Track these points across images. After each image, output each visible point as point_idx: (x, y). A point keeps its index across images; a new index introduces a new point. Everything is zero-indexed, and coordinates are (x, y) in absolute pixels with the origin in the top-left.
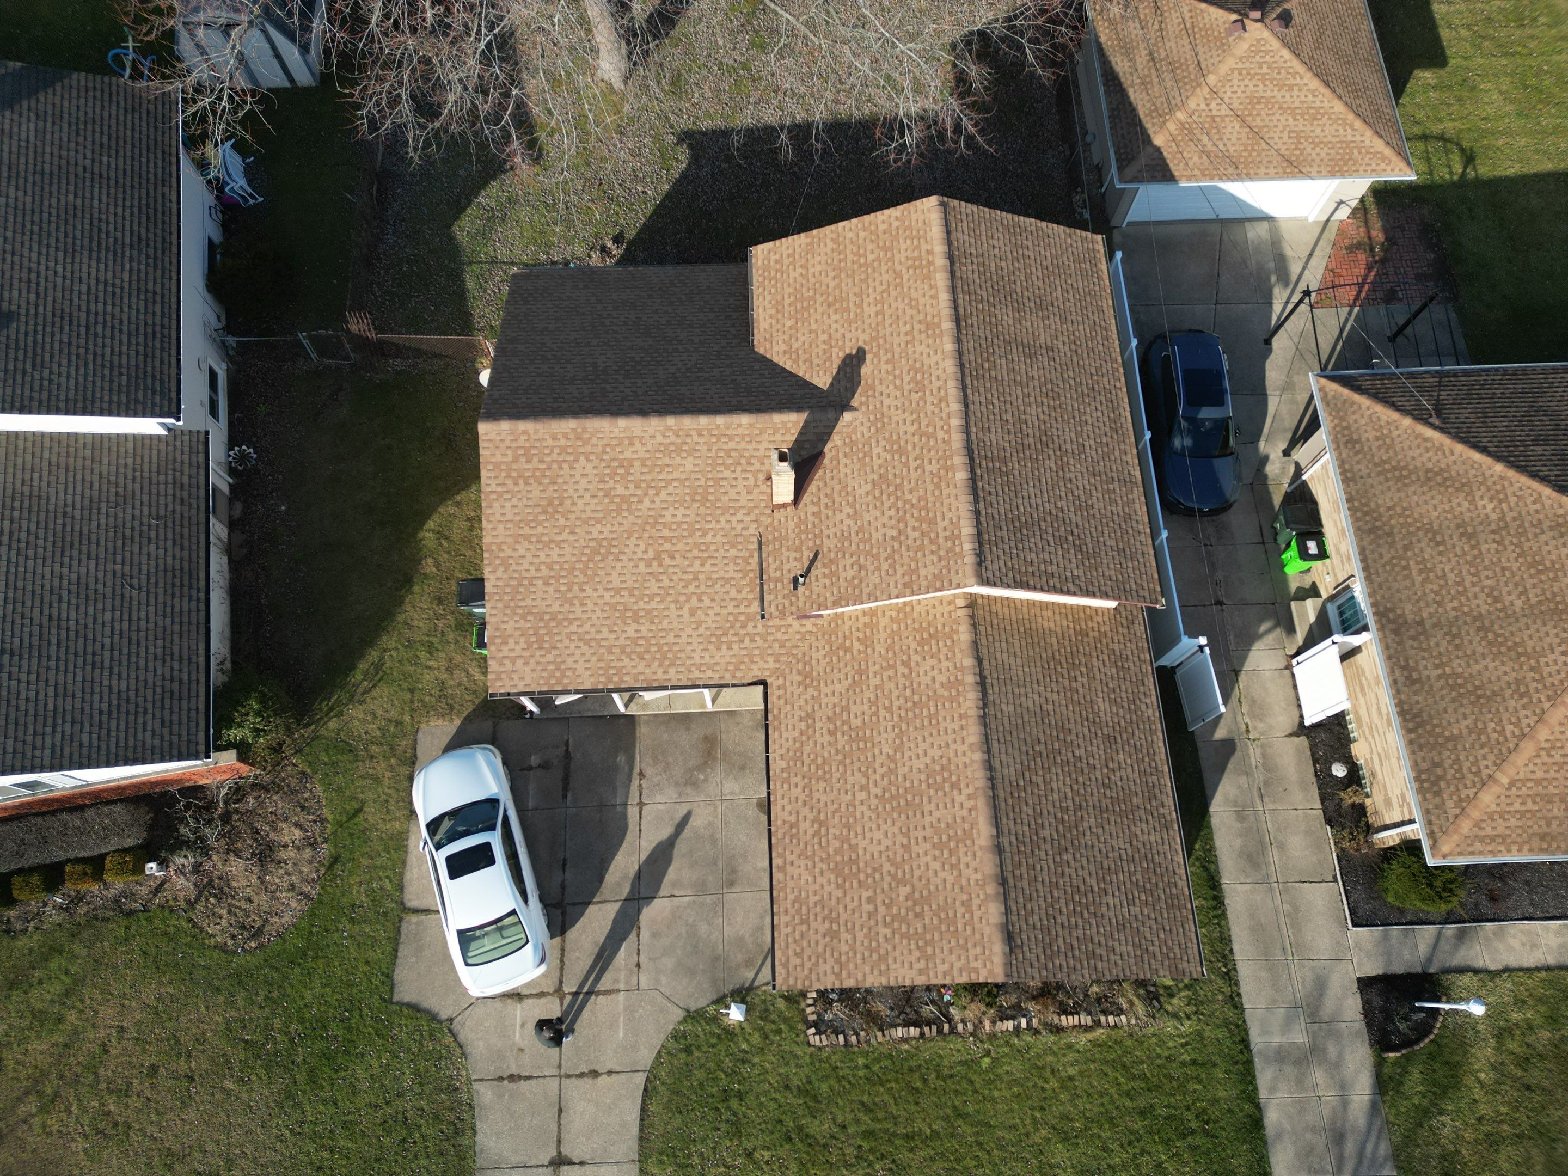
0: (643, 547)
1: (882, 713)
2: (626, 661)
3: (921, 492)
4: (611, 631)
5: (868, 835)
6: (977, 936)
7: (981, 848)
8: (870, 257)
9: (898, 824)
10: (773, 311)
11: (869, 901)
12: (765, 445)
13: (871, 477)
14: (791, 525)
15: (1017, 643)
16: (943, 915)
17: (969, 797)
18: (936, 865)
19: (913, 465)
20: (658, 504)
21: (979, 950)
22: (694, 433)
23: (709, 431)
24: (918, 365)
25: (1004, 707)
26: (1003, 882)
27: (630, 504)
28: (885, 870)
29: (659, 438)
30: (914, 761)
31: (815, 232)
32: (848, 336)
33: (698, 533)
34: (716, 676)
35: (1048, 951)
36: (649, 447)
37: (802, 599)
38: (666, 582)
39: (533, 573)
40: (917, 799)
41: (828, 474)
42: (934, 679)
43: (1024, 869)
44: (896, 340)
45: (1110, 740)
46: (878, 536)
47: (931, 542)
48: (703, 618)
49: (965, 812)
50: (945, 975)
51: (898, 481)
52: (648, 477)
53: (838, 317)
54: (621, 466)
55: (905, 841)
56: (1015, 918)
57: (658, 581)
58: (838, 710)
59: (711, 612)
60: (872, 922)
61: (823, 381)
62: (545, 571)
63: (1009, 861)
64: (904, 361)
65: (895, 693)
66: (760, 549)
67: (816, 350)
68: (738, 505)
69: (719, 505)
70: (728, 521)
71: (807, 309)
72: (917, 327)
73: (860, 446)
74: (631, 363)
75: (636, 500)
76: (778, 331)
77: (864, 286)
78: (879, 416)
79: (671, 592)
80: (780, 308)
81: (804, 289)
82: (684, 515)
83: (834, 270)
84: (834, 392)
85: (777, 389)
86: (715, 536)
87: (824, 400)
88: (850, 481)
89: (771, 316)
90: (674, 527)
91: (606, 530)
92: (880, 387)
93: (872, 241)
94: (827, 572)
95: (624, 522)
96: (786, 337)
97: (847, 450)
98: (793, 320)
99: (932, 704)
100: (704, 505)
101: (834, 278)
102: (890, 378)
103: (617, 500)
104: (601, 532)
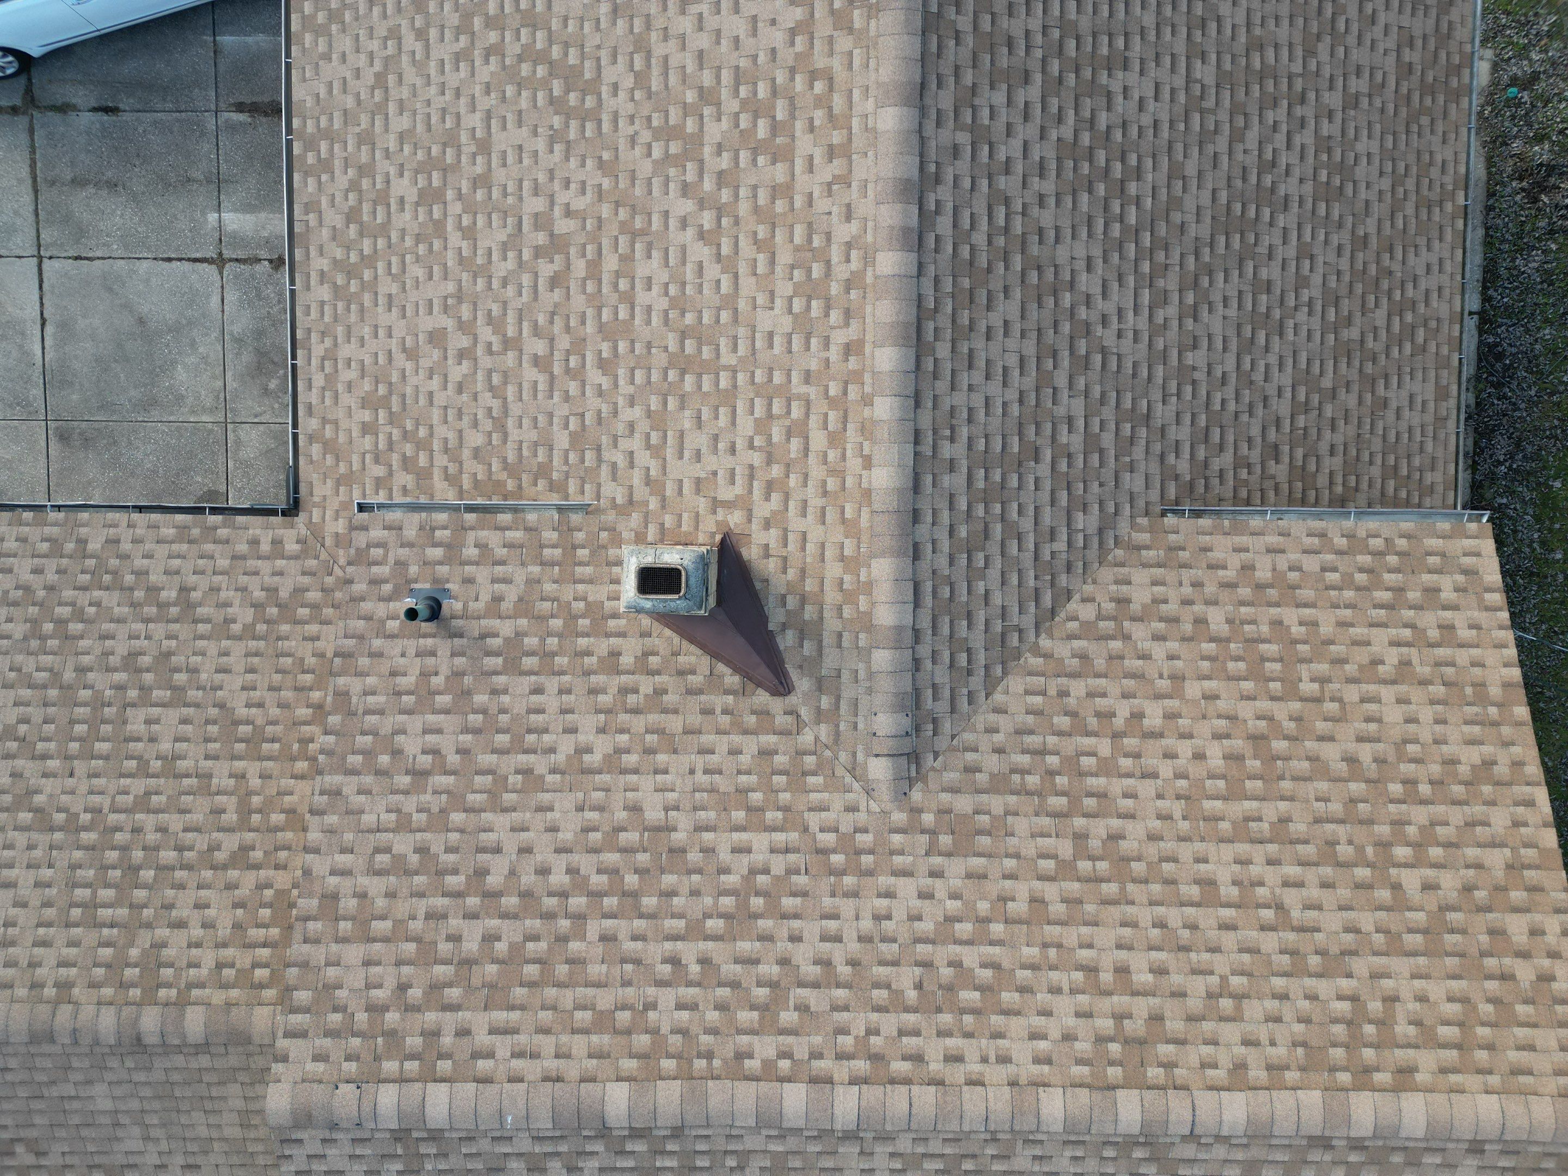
0: (579, 204)
1: (138, 786)
2: (342, 181)
3: (596, 970)
4: (401, 137)
8: (1411, 880)
10: (1263, 574)
12: (816, 533)
13: (683, 820)
14: (600, 593)
19: (689, 952)
20: (676, 237)
22: (852, 333)
23: (856, 377)
24: (1009, 997)
27: (679, 161)
29: (844, 232)
32: (1147, 789)
33: (605, 348)
34: (314, 398)
36: (822, 204)
37: (381, 610)
38: (501, 268)
41: (719, 701)
42: (181, 924)
47: (435, 987)
48: (425, 363)
51: (649, 902)
52: (744, 208)
53: (1216, 760)
54: (775, 128)
57: (505, 247)
58: (180, 678)
59: (435, 383)
64: (1029, 953)
65: (175, 822)
66: (559, 509)
67: (1113, 688)
68: (670, 453)
69: (672, 403)
70: (631, 426)
71: (1256, 673)
72: (1141, 1007)
73: (785, 797)
74: (1117, 167)
75: (690, 177)
76: (1197, 585)
77: (1308, 850)
78: (867, 860)
79: (481, 283)
80: (1272, 593)
81: (1322, 668)
82: (649, 309)
83: (1379, 761)
84: (968, 737)
85: (994, 573)
86: (600, 393)
87: (942, 707)
88: (686, 760)
89: (1247, 568)
90: (623, 285)
91: (621, 103)
92: (956, 867)
93: (1468, 889)
94: (438, 681)
95: (638, 151)
96: (1171, 608)
97: (780, 760)
98: (1225, 629)
99: (122, 913)
100: (671, 365)
101: (1351, 760)
102: (983, 907)
103: (691, 125)
104: (615, 88)
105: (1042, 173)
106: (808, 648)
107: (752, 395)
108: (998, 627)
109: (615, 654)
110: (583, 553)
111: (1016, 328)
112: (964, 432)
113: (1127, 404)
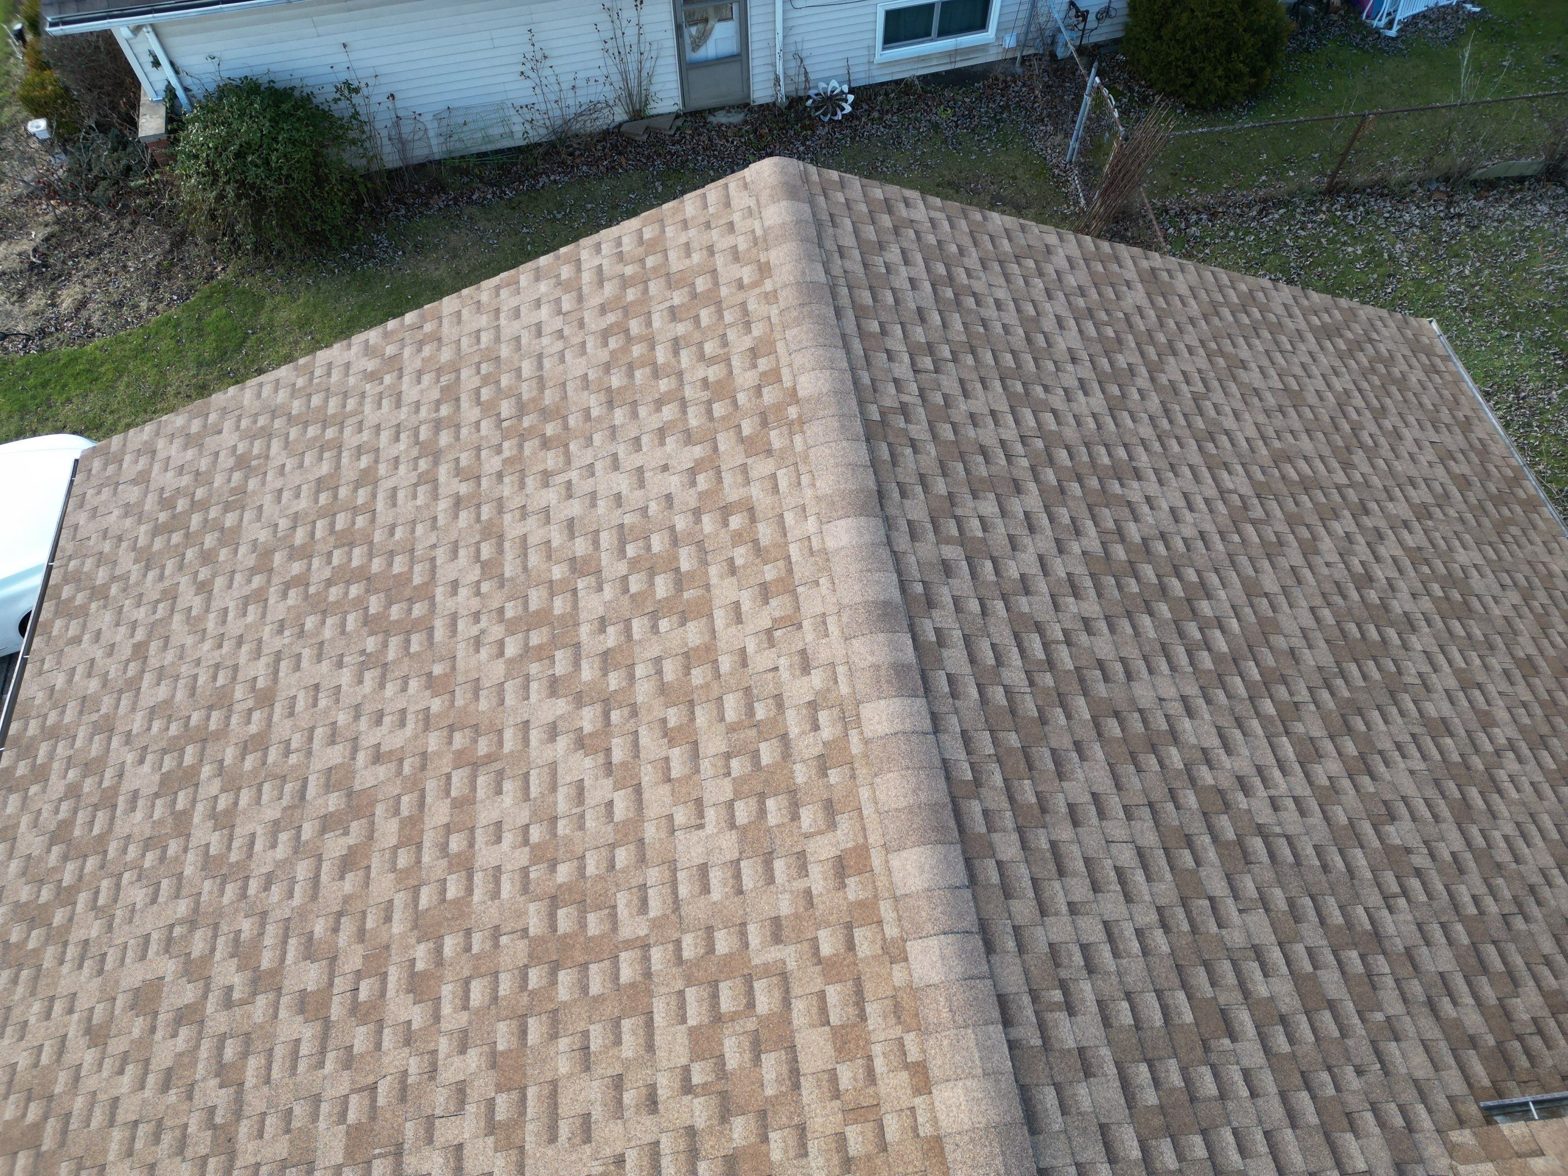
0: (394, 740)
2: (57, 788)
4: (152, 713)
20: (539, 751)
22: (843, 837)
27: (544, 654)
29: (802, 689)
33: (422, 954)
38: (264, 861)
52: (644, 691)
54: (680, 581)
57: (276, 827)
59: (126, 1081)
68: (532, 1133)
70: (461, 1092)
74: (1175, 584)
75: (561, 668)
79: (231, 890)
82: (497, 871)
86: (408, 1038)
90: (456, 843)
91: (462, 601)
95: (485, 652)
100: (534, 958)
103: (560, 605)
104: (455, 586)
105: (1076, 592)
107: (679, 985)
111: (1114, 804)
113: (1336, 916)
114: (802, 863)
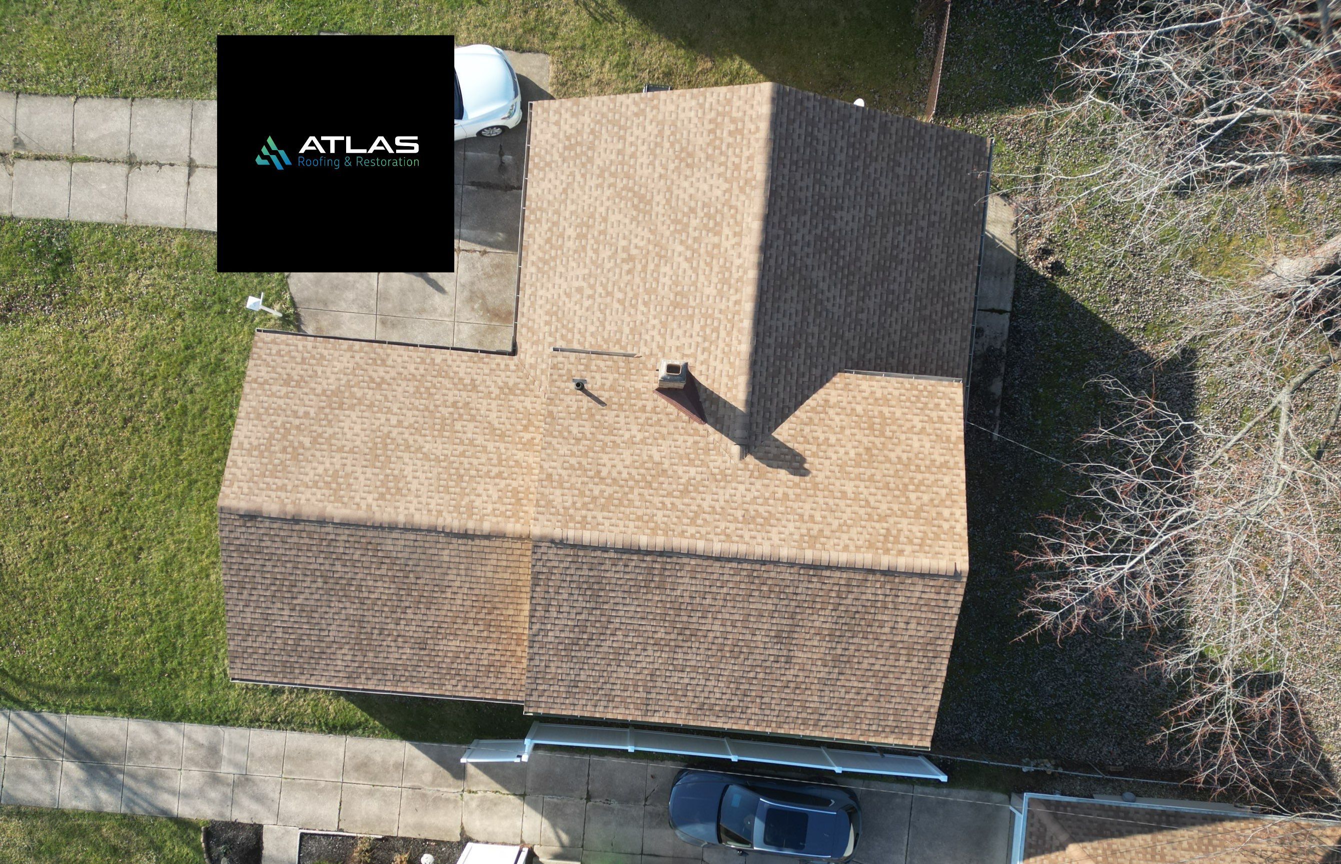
0: (642, 244)
1: (461, 449)
3: (637, 504)
4: (572, 213)
5: (359, 421)
6: (256, 491)
7: (325, 507)
8: (913, 496)
9: (362, 446)
10: (878, 395)
11: (307, 414)
12: (720, 367)
13: (667, 462)
14: (639, 385)
15: (506, 576)
16: (279, 468)
17: (369, 506)
18: (320, 470)
19: (668, 501)
20: (677, 259)
21: (246, 490)
22: (737, 297)
23: (737, 313)
24: (773, 521)
25: (446, 552)
26: (296, 520)
27: (680, 232)
28: (327, 429)
29: (737, 262)
30: (411, 468)
31: (962, 446)
32: (827, 462)
34: (525, 310)
35: (243, 549)
36: (730, 252)
37: (563, 385)
38: (608, 266)
39: (630, 139)
40: (379, 464)
41: (680, 425)
42: (479, 495)
43: (307, 541)
44: (807, 506)
45: (422, 645)
46: (605, 458)
47: (585, 504)
48: (574, 299)
49: (357, 500)
50: (235, 462)
51: (655, 485)
52: (702, 251)
53: (852, 455)
55: (346, 449)
56: (267, 524)
57: (610, 258)
59: (577, 307)
60: (289, 413)
61: (783, 433)
62: (629, 150)
63: (313, 529)
64: (781, 509)
65: (475, 462)
66: (625, 355)
67: (820, 430)
68: (668, 337)
69: (670, 319)
70: (654, 327)
71: (871, 428)
72: (816, 527)
73: (702, 457)
74: (837, 245)
75: (684, 237)
76: (854, 397)
77: (880, 485)
78: (729, 478)
79: (599, 270)
80: (881, 402)
81: (895, 428)
82: (664, 285)
83: (909, 459)
84: (767, 442)
85: (781, 386)
86: (643, 314)
87: (759, 431)
88: (670, 442)
89: (873, 393)
90: (655, 275)
91: (660, 209)
92: (758, 484)
93: (932, 500)
94: (583, 410)
95: (665, 227)
96: (844, 404)
97: (701, 445)
98: (862, 413)
99: (458, 490)
100: (671, 304)
101: (899, 458)
102: (767, 495)
103: (685, 220)
104: (658, 204)
105: (809, 245)
106: (713, 408)
107: (700, 317)
108: (781, 405)
109: (644, 406)
110: (633, 371)
111: (795, 300)
112: (774, 334)
113: (835, 330)
114: (728, 300)
